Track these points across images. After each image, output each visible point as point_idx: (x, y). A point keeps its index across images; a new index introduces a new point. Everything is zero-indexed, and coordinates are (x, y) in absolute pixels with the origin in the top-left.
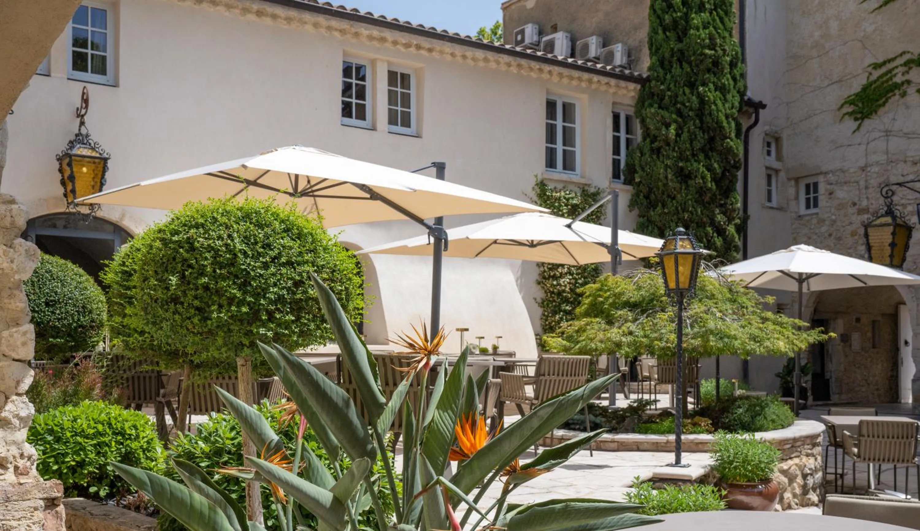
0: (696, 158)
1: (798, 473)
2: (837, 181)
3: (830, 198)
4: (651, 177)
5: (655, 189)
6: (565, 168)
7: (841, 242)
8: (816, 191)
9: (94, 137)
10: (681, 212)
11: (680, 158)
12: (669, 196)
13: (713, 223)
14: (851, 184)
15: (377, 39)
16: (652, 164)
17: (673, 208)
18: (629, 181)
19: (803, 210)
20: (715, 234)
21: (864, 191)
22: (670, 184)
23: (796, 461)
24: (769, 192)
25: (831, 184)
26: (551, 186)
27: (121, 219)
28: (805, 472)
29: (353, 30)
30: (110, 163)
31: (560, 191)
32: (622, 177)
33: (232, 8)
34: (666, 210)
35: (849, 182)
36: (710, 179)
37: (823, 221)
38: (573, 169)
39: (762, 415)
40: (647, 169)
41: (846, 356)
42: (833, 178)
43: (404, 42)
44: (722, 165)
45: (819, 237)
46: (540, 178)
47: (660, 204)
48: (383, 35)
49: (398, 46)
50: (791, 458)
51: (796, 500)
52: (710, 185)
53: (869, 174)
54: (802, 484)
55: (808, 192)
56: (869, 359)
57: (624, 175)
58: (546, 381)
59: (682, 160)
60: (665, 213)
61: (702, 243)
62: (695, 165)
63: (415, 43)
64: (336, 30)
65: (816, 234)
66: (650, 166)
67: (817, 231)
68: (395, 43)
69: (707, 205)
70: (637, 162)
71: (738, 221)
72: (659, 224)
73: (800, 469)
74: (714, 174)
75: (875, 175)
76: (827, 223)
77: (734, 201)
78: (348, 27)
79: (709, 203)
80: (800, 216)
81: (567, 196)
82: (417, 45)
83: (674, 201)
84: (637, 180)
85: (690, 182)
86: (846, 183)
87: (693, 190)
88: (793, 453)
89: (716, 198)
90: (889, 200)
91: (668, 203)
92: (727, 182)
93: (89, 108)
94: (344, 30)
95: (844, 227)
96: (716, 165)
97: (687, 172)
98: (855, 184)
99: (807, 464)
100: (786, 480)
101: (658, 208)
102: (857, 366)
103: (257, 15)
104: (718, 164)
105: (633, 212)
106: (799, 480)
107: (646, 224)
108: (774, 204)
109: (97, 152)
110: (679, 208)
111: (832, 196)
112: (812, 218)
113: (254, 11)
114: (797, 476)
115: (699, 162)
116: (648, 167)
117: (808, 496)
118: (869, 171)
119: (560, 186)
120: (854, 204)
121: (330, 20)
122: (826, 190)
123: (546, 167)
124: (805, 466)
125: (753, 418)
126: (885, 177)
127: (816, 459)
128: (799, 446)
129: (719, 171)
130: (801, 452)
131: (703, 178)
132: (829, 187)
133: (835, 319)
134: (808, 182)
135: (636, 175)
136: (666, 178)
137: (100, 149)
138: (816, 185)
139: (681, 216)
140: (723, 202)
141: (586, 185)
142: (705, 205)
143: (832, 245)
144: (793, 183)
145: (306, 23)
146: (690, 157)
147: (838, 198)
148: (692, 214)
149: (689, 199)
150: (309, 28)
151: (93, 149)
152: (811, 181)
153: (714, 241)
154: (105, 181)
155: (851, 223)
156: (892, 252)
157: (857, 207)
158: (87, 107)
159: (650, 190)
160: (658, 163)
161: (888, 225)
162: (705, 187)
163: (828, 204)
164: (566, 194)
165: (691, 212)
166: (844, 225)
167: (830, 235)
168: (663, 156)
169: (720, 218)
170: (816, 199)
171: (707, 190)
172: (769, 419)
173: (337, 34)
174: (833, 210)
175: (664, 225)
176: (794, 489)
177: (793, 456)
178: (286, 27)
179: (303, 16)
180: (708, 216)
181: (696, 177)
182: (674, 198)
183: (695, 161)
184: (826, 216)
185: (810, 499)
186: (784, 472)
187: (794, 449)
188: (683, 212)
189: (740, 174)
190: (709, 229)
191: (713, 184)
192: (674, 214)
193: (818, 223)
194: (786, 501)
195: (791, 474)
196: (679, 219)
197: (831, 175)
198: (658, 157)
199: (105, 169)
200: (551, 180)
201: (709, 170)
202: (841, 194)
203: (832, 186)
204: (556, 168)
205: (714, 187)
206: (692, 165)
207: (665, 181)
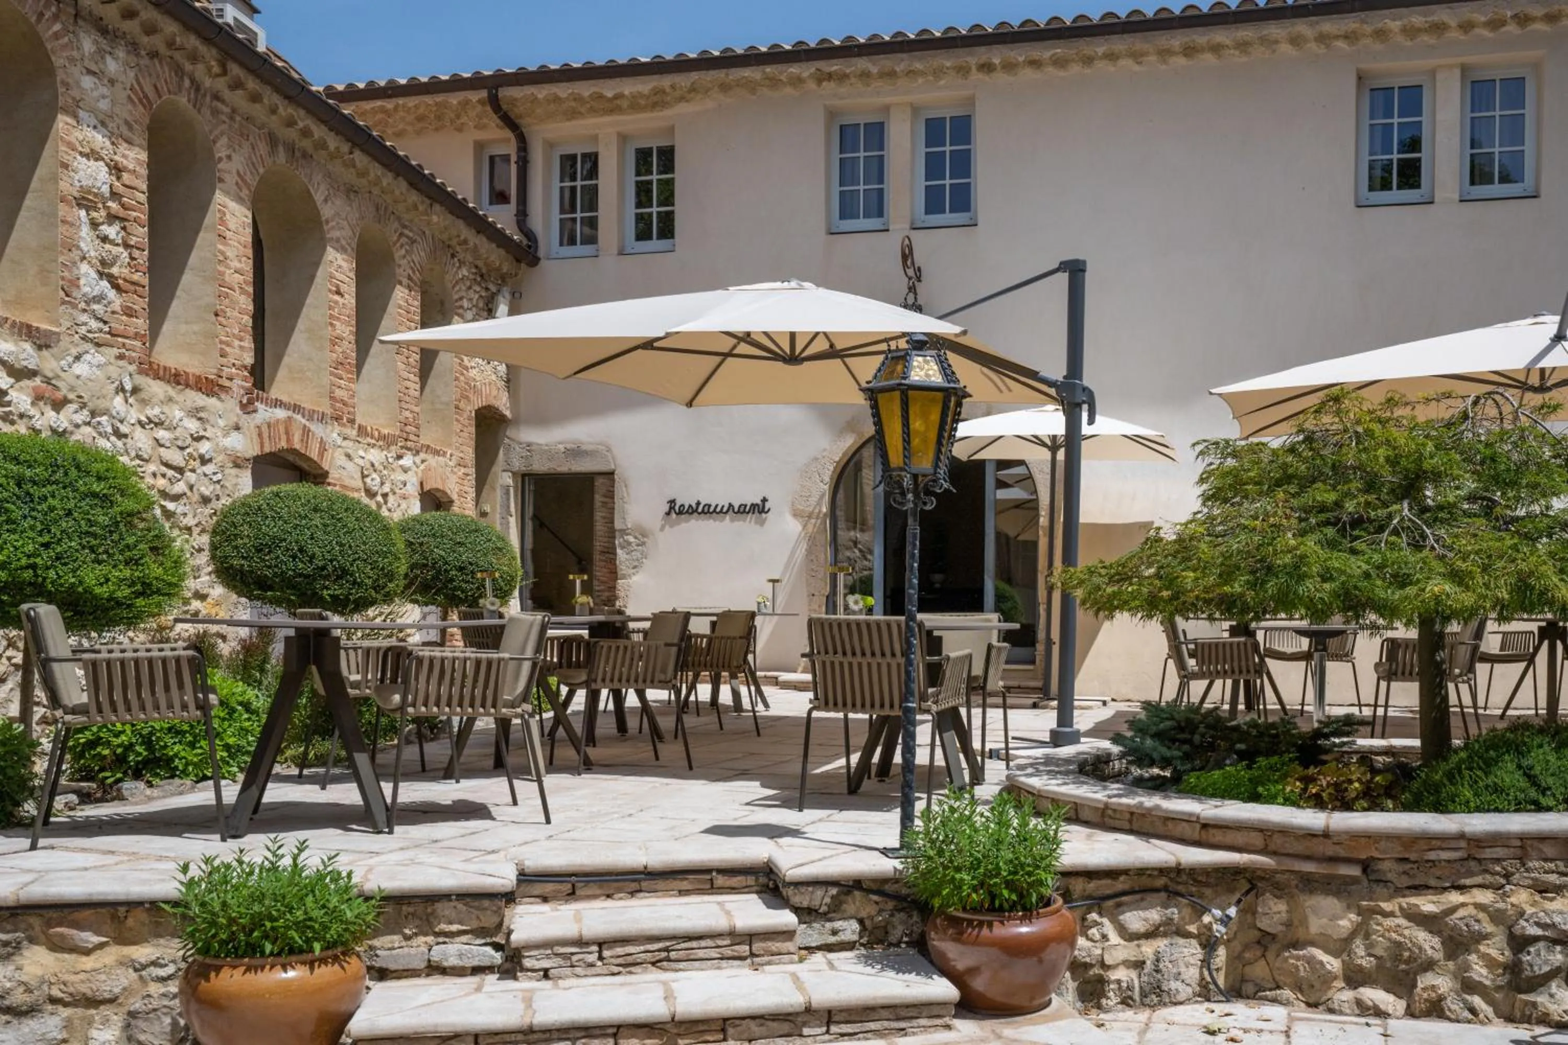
1: (1491, 929)
15: (1426, 30)
23: (1483, 896)
28: (1521, 931)
29: (1368, 29)
33: (1142, 55)
43: (1483, 19)
48: (1435, 18)
49: (1477, 31)
51: (1472, 998)
54: (1504, 960)
63: (1509, 14)
64: (1337, 37)
68: (1467, 27)
73: (1494, 919)
78: (1357, 25)
82: (1515, 16)
88: (1470, 875)
94: (1354, 32)
100: (1429, 940)
103: (1186, 55)
106: (1495, 951)
113: (1177, 49)
114: (1480, 936)
121: (1317, 23)
124: (1524, 915)
130: (1506, 877)
145: (1277, 42)
150: (1285, 48)
173: (1341, 44)
176: (1469, 968)
178: (1244, 59)
179: (1265, 32)
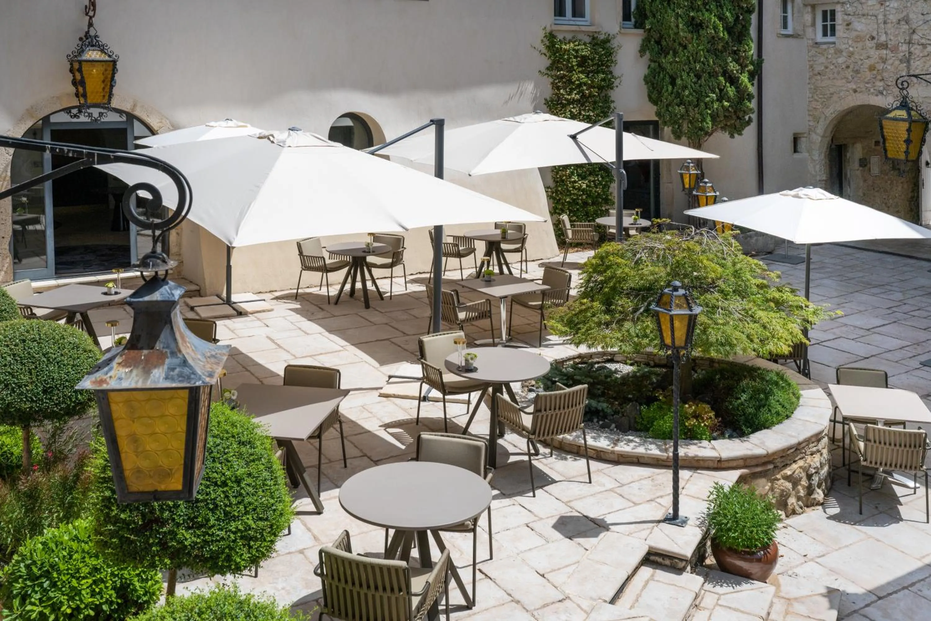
0: (707, 7)
1: (803, 475)
2: (854, 12)
3: (848, 29)
4: (662, 24)
5: (666, 36)
6: (574, 15)
7: (859, 75)
8: (833, 19)
9: (103, 39)
10: (692, 62)
11: (692, 8)
12: (680, 44)
13: (725, 73)
14: (869, 17)
16: (663, 11)
17: (685, 58)
18: (639, 25)
19: (819, 38)
20: (728, 84)
21: (882, 26)
22: (682, 34)
23: (801, 463)
24: (785, 19)
25: (849, 15)
26: (560, 37)
27: (133, 110)
28: (810, 473)
30: (119, 65)
31: (569, 43)
32: (633, 20)
34: (677, 59)
35: (868, 15)
36: (722, 29)
37: (841, 51)
38: (582, 15)
39: (766, 408)
40: (658, 16)
41: (865, 181)
42: (850, 9)
44: (734, 12)
45: (836, 67)
46: (548, 29)
47: (671, 52)
50: (795, 462)
51: (800, 503)
52: (722, 35)
53: (888, 9)
54: (806, 485)
55: (825, 19)
56: (889, 182)
57: (635, 17)
58: (543, 416)
59: (693, 10)
60: (677, 62)
61: (714, 93)
62: (707, 14)
65: (833, 64)
66: (661, 13)
67: (834, 61)
69: (719, 54)
70: (647, 7)
71: (751, 67)
72: (671, 72)
73: (804, 470)
74: (727, 23)
75: (894, 11)
76: (844, 54)
77: (747, 48)
79: (722, 52)
80: (816, 43)
81: (576, 48)
83: (685, 51)
84: (648, 27)
85: (701, 32)
86: (864, 15)
87: (705, 40)
88: (797, 456)
89: (729, 46)
90: (904, 91)
91: (680, 51)
92: (740, 26)
93: (97, 11)
95: (862, 60)
96: (728, 14)
97: (699, 21)
98: (873, 18)
99: (812, 463)
100: (789, 485)
101: (669, 57)
102: (876, 189)
104: (730, 12)
105: (644, 58)
106: (804, 482)
107: (657, 70)
108: (790, 31)
109: (106, 53)
110: (691, 58)
111: (850, 27)
112: (828, 48)
114: (801, 478)
115: (709, 11)
116: (659, 13)
117: (812, 497)
118: (888, 6)
119: (569, 36)
120: (873, 38)
122: (844, 20)
123: (555, 16)
124: (810, 466)
125: (758, 408)
126: (905, 14)
127: (821, 455)
128: (803, 448)
129: (731, 19)
130: (805, 453)
131: (715, 28)
132: (846, 17)
133: (854, 144)
134: (825, 9)
135: (647, 22)
136: (677, 26)
137: (109, 50)
138: (833, 13)
139: (692, 66)
140: (736, 48)
141: (596, 32)
142: (716, 53)
143: (850, 78)
144: (809, 9)
146: (701, 7)
147: (856, 30)
148: (704, 64)
149: (700, 50)
151: (102, 51)
152: (828, 8)
153: (727, 91)
154: (115, 82)
155: (869, 57)
156: (908, 148)
157: (875, 41)
158: (94, 10)
159: (661, 37)
160: (669, 11)
161: (903, 120)
162: (717, 37)
163: (845, 35)
164: (576, 46)
165: (703, 63)
166: (862, 58)
167: (848, 67)
168: (674, 3)
169: (733, 66)
170: (833, 28)
171: (719, 39)
172: (773, 411)
174: (850, 42)
175: (676, 74)
176: (798, 492)
177: (797, 459)
180: (720, 65)
181: (707, 27)
182: (685, 47)
183: (707, 10)
184: (844, 47)
185: (815, 499)
186: (787, 478)
187: (798, 452)
188: (695, 62)
189: (754, 17)
190: (721, 78)
191: (725, 33)
192: (685, 64)
193: (836, 53)
194: (790, 507)
195: (796, 478)
196: (691, 69)
197: (848, 6)
198: (669, 4)
199: (114, 70)
200: (559, 31)
201: (720, 19)
202: (860, 26)
203: (850, 17)
204: (565, 16)
205: (726, 36)
206: (703, 15)
207: (675, 30)
